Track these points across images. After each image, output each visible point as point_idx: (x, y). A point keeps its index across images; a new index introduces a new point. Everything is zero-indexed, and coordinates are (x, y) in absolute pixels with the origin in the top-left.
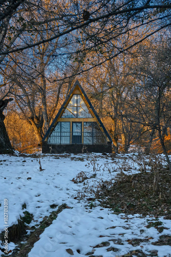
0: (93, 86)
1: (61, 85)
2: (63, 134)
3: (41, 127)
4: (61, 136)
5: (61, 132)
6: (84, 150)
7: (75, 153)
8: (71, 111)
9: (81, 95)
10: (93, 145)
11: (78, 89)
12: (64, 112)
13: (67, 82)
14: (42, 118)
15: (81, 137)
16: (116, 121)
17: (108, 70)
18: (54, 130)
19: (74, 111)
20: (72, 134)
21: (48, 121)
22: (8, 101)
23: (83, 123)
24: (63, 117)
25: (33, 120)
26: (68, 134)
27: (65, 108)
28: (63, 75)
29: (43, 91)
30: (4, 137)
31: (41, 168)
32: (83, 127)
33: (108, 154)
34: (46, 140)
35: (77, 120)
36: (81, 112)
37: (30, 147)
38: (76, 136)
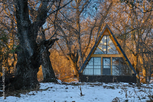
0: (118, 29)
1: (93, 28)
2: (95, 67)
3: (77, 62)
4: (94, 69)
5: (94, 65)
6: (115, 80)
7: (107, 83)
8: (101, 49)
9: (110, 35)
10: (120, 76)
11: (108, 31)
12: (96, 49)
13: (97, 26)
14: (78, 54)
15: (110, 69)
16: (138, 57)
17: (130, 15)
18: (88, 64)
19: (103, 48)
20: (103, 67)
21: (82, 57)
22: (54, 40)
23: (111, 58)
24: (95, 53)
25: (70, 56)
26: (100, 67)
27: (97, 46)
28: (95, 21)
29: (78, 33)
30: (50, 69)
31: (81, 94)
32: (111, 62)
33: (133, 84)
34: (82, 72)
35: (107, 56)
36: (109, 50)
37: (67, 77)
38: (106, 69)
